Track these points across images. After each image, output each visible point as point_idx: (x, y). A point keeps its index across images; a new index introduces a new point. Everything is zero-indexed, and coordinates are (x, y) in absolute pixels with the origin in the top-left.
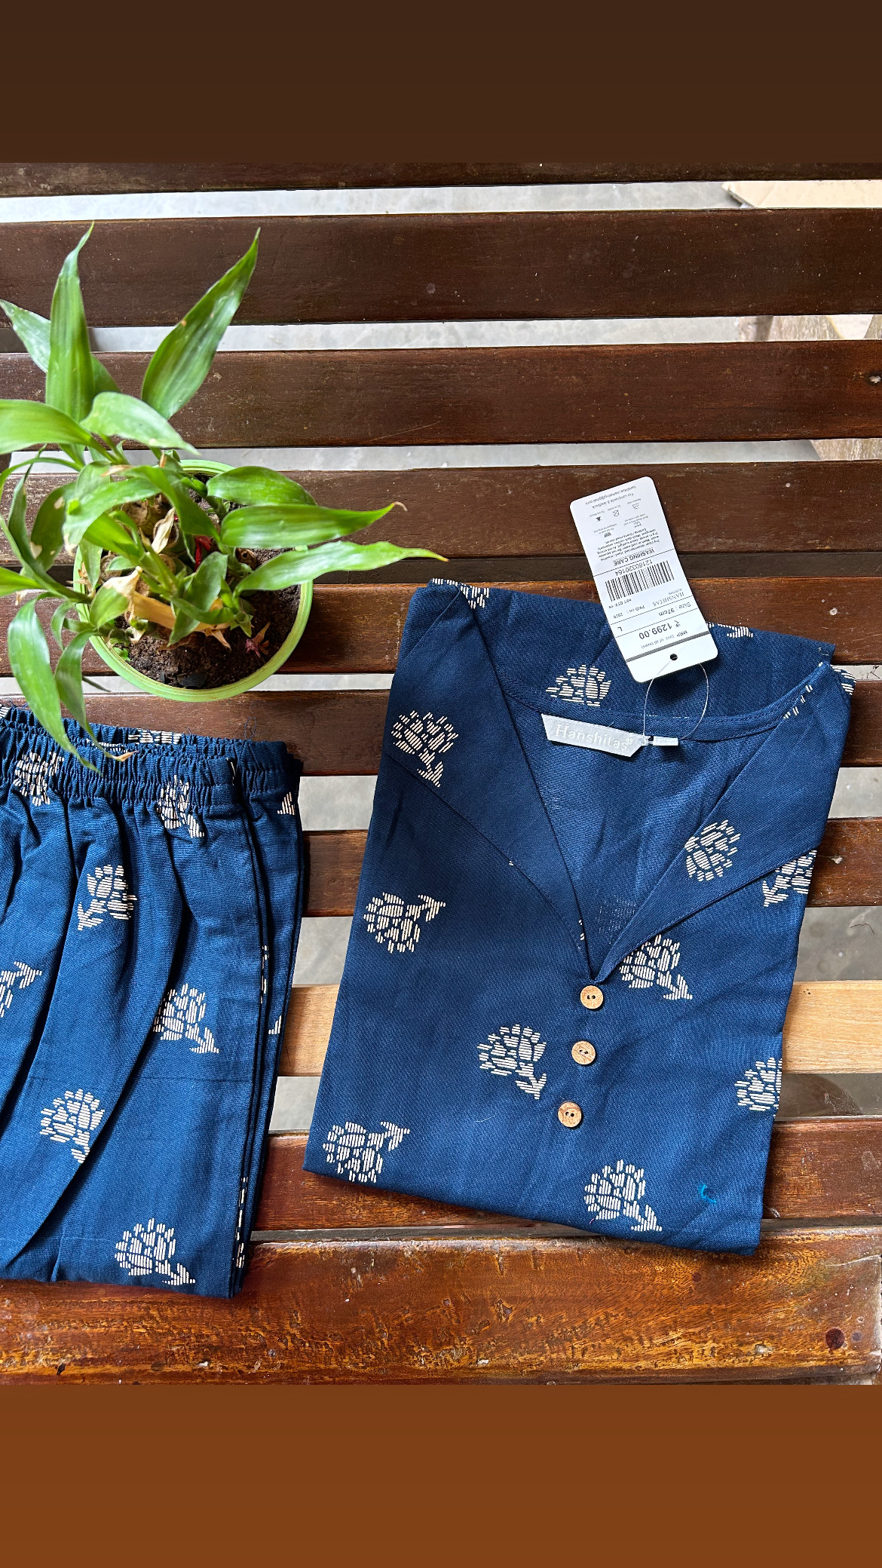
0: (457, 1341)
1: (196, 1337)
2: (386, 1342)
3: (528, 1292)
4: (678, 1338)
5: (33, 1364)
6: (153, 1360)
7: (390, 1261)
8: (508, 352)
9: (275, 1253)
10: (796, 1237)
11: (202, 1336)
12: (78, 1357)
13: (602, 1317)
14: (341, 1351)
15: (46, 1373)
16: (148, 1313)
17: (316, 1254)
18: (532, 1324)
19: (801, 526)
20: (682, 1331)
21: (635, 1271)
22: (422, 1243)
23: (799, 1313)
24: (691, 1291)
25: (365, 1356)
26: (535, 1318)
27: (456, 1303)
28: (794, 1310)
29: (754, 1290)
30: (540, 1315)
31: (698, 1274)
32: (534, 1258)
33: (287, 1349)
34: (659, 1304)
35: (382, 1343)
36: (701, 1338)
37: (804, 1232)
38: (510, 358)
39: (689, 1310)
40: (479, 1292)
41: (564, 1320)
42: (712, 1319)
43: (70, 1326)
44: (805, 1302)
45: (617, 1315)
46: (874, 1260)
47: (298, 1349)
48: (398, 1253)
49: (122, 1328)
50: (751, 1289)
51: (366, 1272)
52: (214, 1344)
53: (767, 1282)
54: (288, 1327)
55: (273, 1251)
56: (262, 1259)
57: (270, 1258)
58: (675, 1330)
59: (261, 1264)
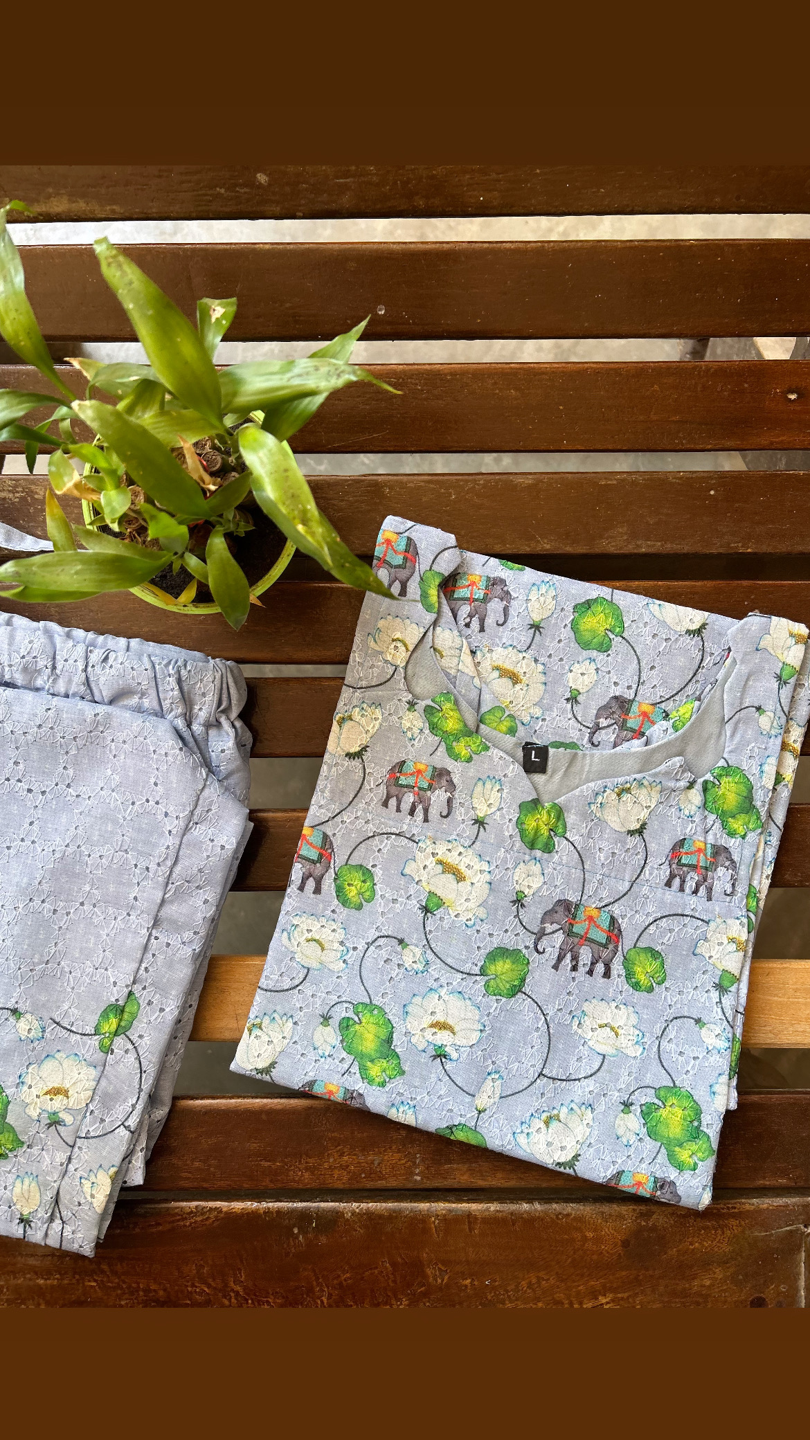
0: (393, 1302)
1: (144, 1291)
2: (326, 1301)
3: (462, 1255)
4: (607, 1303)
7: (331, 1222)
9: (221, 1211)
10: (722, 1206)
11: (150, 1291)
13: (534, 1281)
16: (100, 1268)
18: (466, 1286)
19: (724, 530)
20: (611, 1295)
21: (566, 1237)
22: (362, 1205)
23: (725, 1280)
24: (620, 1257)
26: (469, 1281)
27: (394, 1264)
28: (720, 1277)
29: (681, 1257)
30: (474, 1278)
31: (627, 1240)
32: (470, 1222)
34: (588, 1269)
35: (322, 1302)
38: (453, 374)
39: (617, 1276)
40: (415, 1254)
41: (497, 1284)
42: (640, 1285)
43: (25, 1278)
44: (730, 1270)
45: (549, 1279)
46: (798, 1230)
47: (242, 1305)
48: (338, 1214)
49: (74, 1281)
50: (677, 1257)
51: (308, 1232)
52: (161, 1299)
53: (693, 1250)
54: (232, 1284)
55: (219, 1210)
56: (208, 1218)
57: (216, 1217)
58: (605, 1295)
59: (208, 1223)
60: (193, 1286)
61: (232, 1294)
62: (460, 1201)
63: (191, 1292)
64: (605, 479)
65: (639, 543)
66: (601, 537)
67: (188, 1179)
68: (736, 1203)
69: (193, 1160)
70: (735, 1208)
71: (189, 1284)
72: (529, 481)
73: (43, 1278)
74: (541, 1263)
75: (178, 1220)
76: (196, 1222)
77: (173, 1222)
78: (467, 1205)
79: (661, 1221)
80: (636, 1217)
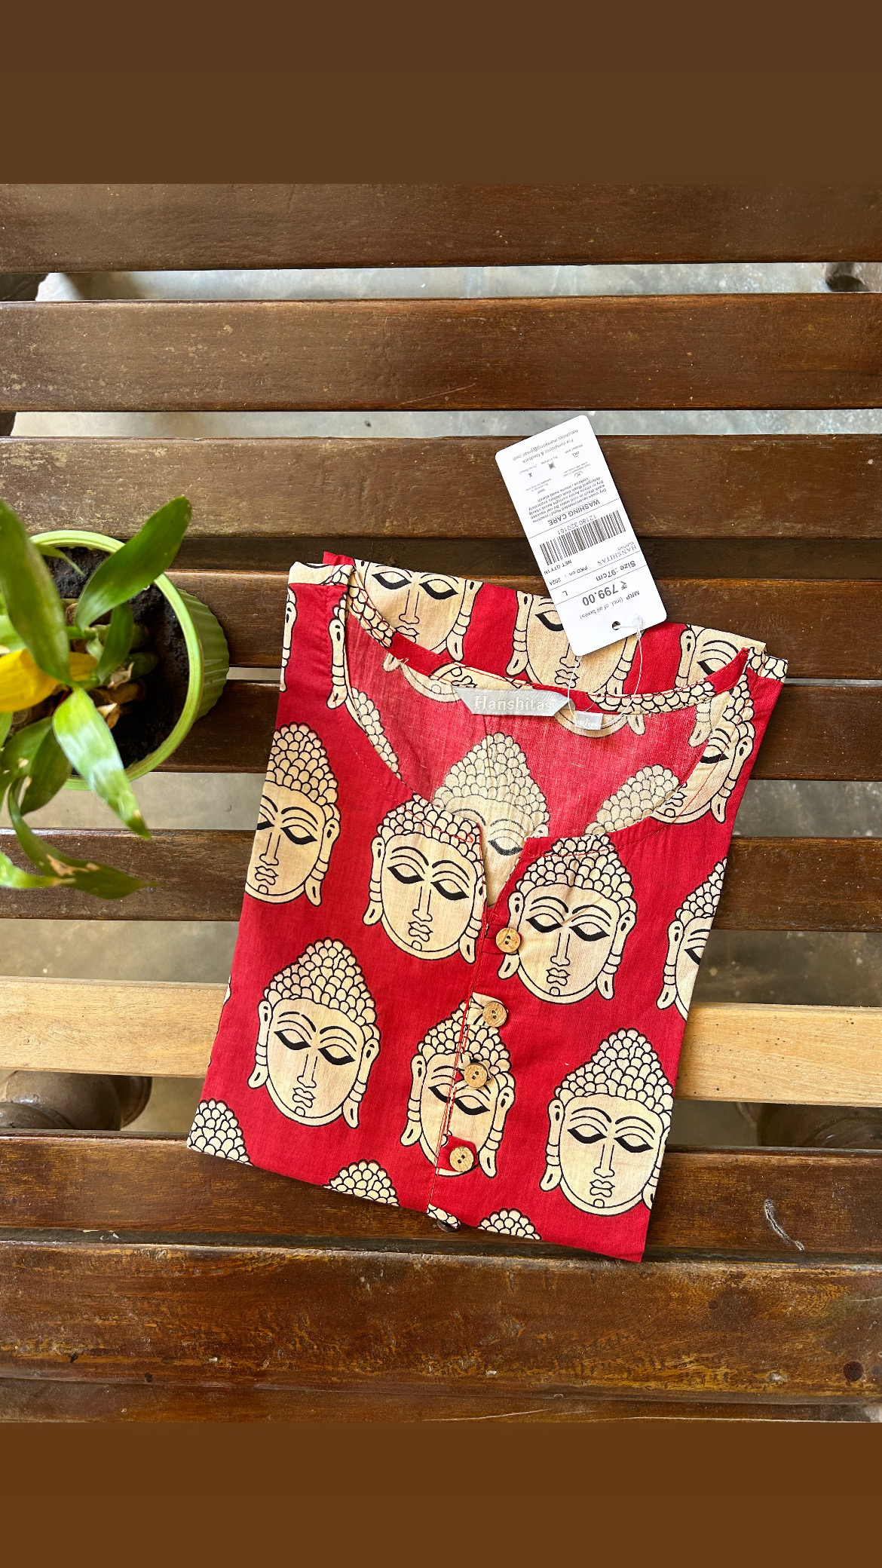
1: (205, 1333)
2: (394, 1349)
3: (538, 1309)
4: (691, 1362)
5: (47, 1351)
6: (163, 1354)
7: (399, 1273)
9: (284, 1258)
10: (820, 1271)
11: (212, 1333)
12: (91, 1347)
13: (614, 1338)
14: (349, 1354)
15: (60, 1360)
16: (159, 1310)
17: (326, 1264)
18: (542, 1340)
20: (696, 1355)
21: (649, 1296)
22: (433, 1257)
23: (818, 1343)
24: (706, 1318)
25: (373, 1361)
27: (465, 1317)
28: (813, 1341)
29: (772, 1320)
30: (550, 1332)
31: (715, 1301)
32: (547, 1278)
33: (295, 1350)
34: (672, 1329)
35: (390, 1349)
36: (714, 1363)
37: (830, 1266)
39: (703, 1336)
40: (488, 1307)
41: (574, 1339)
42: (727, 1346)
43: (83, 1318)
44: (825, 1334)
45: (629, 1336)
47: (307, 1351)
48: (409, 1265)
50: (768, 1320)
51: (375, 1282)
52: (224, 1342)
53: (786, 1313)
54: (296, 1330)
55: (282, 1257)
56: (270, 1265)
57: (279, 1263)
58: (688, 1354)
60: (256, 1330)
61: (297, 1339)
62: (537, 1256)
63: (254, 1337)
64: (739, 444)
65: (776, 524)
66: (729, 516)
67: (248, 1222)
68: (835, 1268)
69: (254, 1204)
70: (834, 1273)
71: (252, 1328)
72: (645, 447)
73: (100, 1318)
75: (240, 1266)
76: (258, 1268)
77: (236, 1266)
78: (544, 1261)
79: (752, 1284)
80: (726, 1279)
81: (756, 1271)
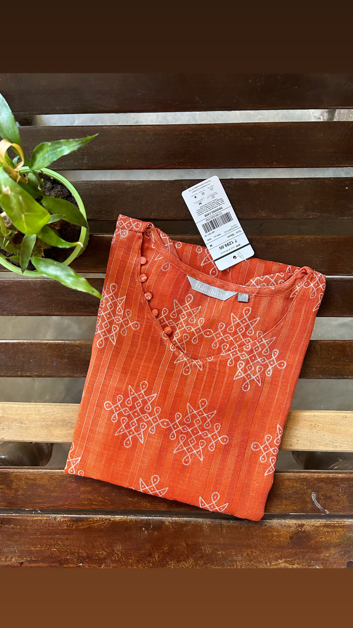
0: (187, 560)
1: (77, 553)
2: (157, 559)
3: (218, 541)
4: (282, 563)
5: (10, 561)
6: (60, 562)
7: (160, 526)
8: (220, 126)
9: (110, 520)
10: (336, 522)
11: (80, 553)
12: (29, 559)
13: (250, 553)
14: (138, 562)
15: (16, 565)
16: (57, 543)
17: (127, 522)
18: (219, 554)
20: (284, 559)
21: (264, 534)
22: (173, 518)
23: (335, 554)
24: (288, 543)
25: (148, 564)
26: (221, 552)
27: (187, 544)
28: (333, 553)
29: (316, 544)
30: (223, 551)
31: (292, 536)
32: (221, 527)
33: (115, 560)
34: (274, 548)
35: (155, 559)
36: (292, 563)
37: (340, 520)
38: (221, 129)
39: (287, 551)
40: (197, 540)
41: (233, 553)
42: (297, 555)
43: (25, 547)
44: (338, 549)
45: (256, 552)
47: (120, 560)
48: (162, 522)
49: (47, 549)
50: (315, 544)
51: (149, 530)
52: (85, 556)
53: (322, 541)
54: (116, 551)
56: (104, 523)
57: (108, 522)
58: (282, 559)
59: (105, 525)
60: (99, 551)
61: (116, 555)
62: (217, 518)
63: (98, 554)
64: (294, 181)
65: (309, 213)
66: (291, 211)
67: (95, 505)
69: (98, 497)
70: (342, 523)
71: (97, 550)
72: (256, 183)
73: (33, 547)
74: (253, 545)
75: (92, 523)
76: (100, 524)
77: (89, 524)
78: (220, 521)
79: (307, 528)
80: (296, 527)
81: (309, 523)
